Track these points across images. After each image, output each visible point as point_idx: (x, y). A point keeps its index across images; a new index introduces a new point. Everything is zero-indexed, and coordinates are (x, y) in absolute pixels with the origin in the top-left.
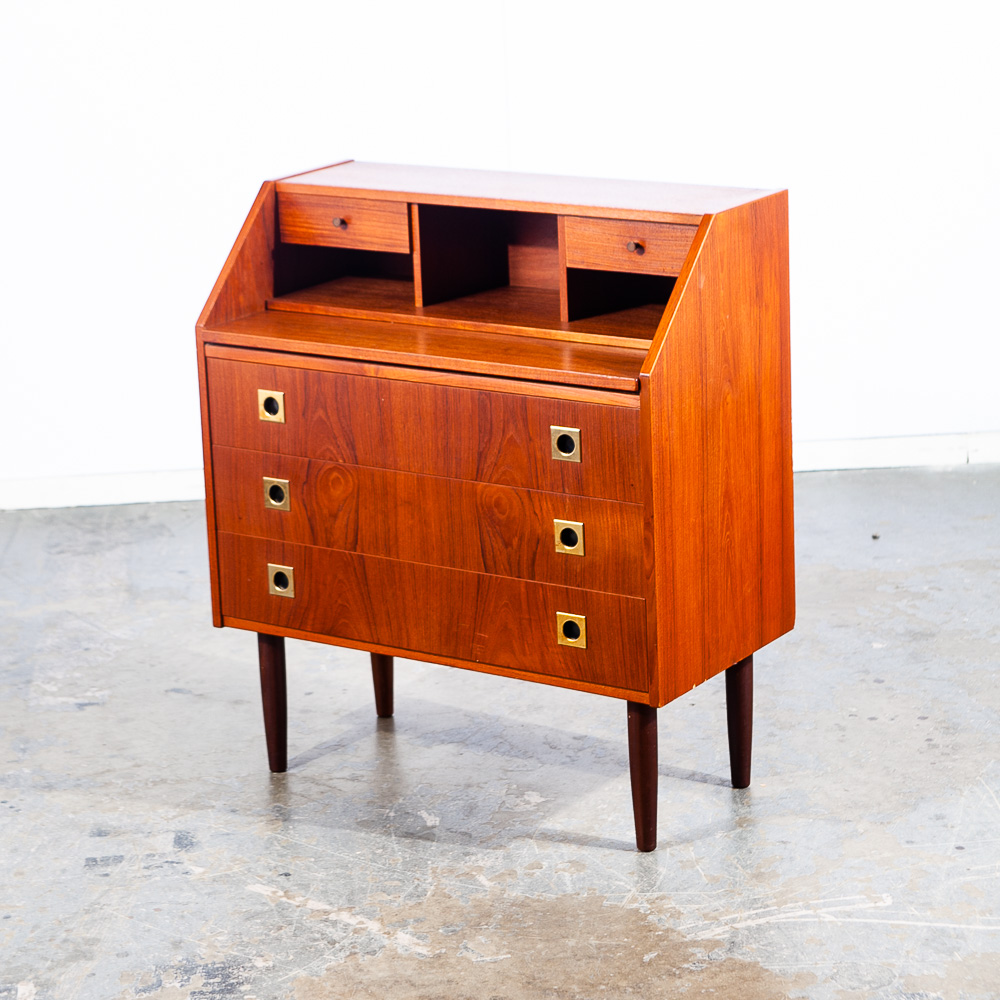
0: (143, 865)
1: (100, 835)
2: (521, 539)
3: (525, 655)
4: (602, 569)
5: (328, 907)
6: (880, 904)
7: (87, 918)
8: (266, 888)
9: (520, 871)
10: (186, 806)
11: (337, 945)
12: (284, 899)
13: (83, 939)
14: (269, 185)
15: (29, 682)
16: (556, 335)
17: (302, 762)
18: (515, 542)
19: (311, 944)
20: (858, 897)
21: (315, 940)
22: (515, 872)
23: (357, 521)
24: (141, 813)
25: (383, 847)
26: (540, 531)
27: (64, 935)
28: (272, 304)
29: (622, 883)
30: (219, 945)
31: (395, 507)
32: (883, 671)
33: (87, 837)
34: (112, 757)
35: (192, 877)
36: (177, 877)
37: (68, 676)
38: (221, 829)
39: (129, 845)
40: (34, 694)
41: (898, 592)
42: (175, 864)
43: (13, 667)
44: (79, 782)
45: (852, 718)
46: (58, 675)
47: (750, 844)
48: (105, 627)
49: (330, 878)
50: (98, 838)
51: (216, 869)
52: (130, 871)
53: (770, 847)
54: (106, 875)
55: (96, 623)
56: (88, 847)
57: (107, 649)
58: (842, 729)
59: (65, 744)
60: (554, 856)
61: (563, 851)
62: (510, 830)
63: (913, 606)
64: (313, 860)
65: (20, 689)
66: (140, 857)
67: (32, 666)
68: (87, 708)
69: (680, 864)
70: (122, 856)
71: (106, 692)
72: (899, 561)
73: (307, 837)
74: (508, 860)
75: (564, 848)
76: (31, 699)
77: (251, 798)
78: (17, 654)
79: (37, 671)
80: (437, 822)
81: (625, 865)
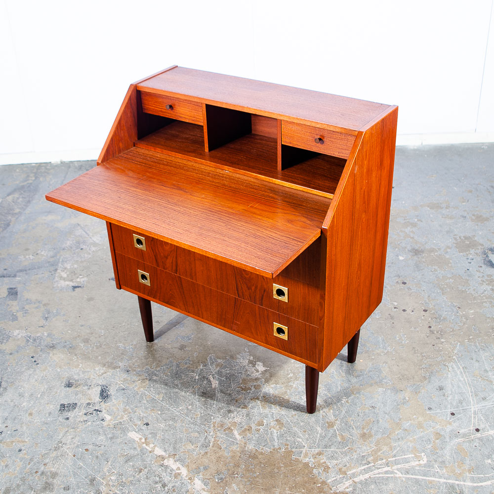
0: (85, 411)
1: (69, 387)
2: (256, 287)
3: (257, 335)
4: (297, 310)
5: (164, 454)
6: (421, 462)
7: (54, 454)
8: (137, 435)
9: (254, 427)
10: (109, 367)
11: (166, 488)
12: (144, 445)
13: (51, 472)
14: (133, 87)
16: (275, 181)
17: (162, 333)
18: (253, 288)
19: (154, 486)
20: (410, 456)
21: (156, 483)
22: (251, 427)
23: (177, 262)
24: (89, 370)
25: (192, 404)
26: (266, 287)
27: (42, 468)
28: (137, 144)
29: (301, 440)
30: (111, 483)
31: (195, 260)
32: (405, 276)
33: (63, 388)
34: (82, 326)
35: (105, 424)
36: (98, 423)
37: (72, 267)
38: (121, 385)
39: (80, 395)
40: (56, 279)
41: (405, 222)
42: (98, 412)
43: (52, 260)
44: (66, 344)
45: (395, 310)
46: (68, 266)
47: (358, 408)
48: (91, 234)
49: (167, 428)
50: (68, 388)
51: (116, 417)
52: (78, 417)
53: (367, 411)
54: (68, 419)
55: (88, 232)
56: (63, 395)
57: (90, 249)
58: (392, 318)
59: (64, 315)
60: (269, 415)
61: (273, 412)
62: (249, 393)
63: (412, 232)
64: (160, 413)
65: (52, 275)
66: (84, 405)
67: (59, 260)
68: (76, 289)
69: (327, 425)
70: (76, 404)
71: (85, 279)
72: (403, 202)
73: (158, 394)
74: (248, 418)
75: (274, 409)
76: (55, 282)
77: (136, 361)
78: (55, 251)
79: (60, 263)
80: (217, 385)
81: (302, 424)
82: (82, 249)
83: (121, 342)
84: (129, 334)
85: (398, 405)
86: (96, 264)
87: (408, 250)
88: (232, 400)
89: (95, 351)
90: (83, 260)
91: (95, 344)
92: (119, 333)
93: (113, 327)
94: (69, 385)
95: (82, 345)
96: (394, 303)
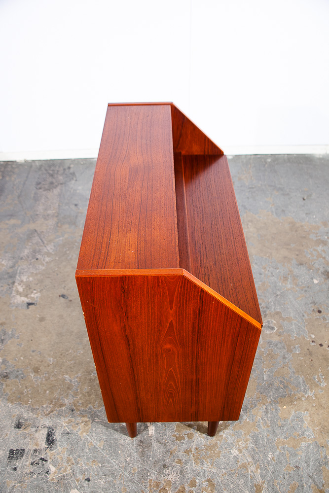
0: (31, 460)
9: (187, 487)
10: (55, 404)
15: (14, 283)
22: (185, 488)
24: (37, 407)
25: (130, 456)
32: (320, 303)
33: (13, 428)
34: (33, 351)
35: (50, 477)
36: (43, 476)
37: (28, 280)
38: (66, 428)
39: (28, 439)
40: (14, 293)
41: (317, 240)
42: (44, 462)
43: (11, 271)
44: (18, 373)
45: (313, 344)
46: (24, 279)
47: (284, 468)
48: (46, 242)
49: (107, 485)
50: (17, 429)
51: (60, 469)
52: (25, 467)
53: (292, 472)
54: (15, 469)
55: (43, 239)
56: (12, 438)
57: (44, 260)
58: (311, 354)
59: (18, 337)
60: (201, 473)
61: (205, 469)
62: (183, 443)
63: (324, 251)
64: (100, 465)
65: (10, 288)
66: (31, 452)
67: (17, 271)
68: (30, 306)
69: (255, 488)
70: (24, 450)
71: (38, 295)
72: (314, 217)
73: (100, 441)
74: (182, 476)
75: (205, 465)
76: (12, 297)
77: (80, 399)
78: (14, 260)
79: (18, 274)
80: (153, 431)
81: (232, 486)
82: (37, 259)
83: (67, 374)
84: (75, 363)
85: (320, 466)
86: (49, 277)
87: (321, 273)
88: (168, 451)
89: (44, 384)
90: (38, 271)
91: (44, 375)
92: (66, 362)
93: (61, 355)
94: (19, 426)
95: (32, 375)
96: (312, 335)
